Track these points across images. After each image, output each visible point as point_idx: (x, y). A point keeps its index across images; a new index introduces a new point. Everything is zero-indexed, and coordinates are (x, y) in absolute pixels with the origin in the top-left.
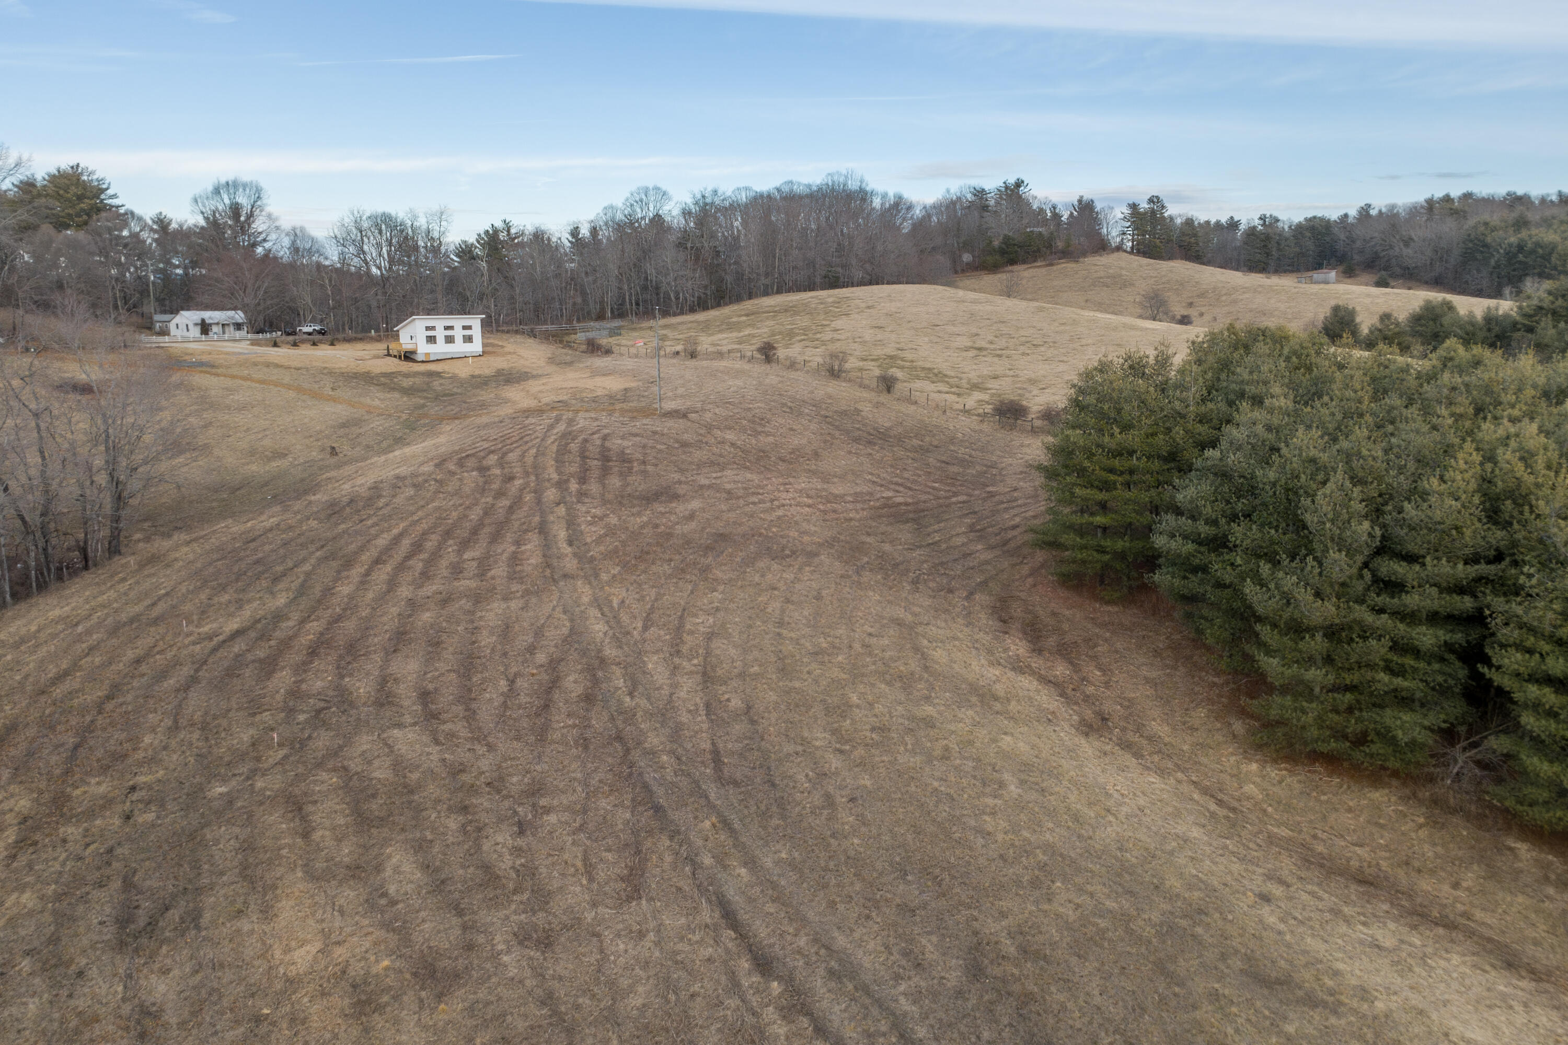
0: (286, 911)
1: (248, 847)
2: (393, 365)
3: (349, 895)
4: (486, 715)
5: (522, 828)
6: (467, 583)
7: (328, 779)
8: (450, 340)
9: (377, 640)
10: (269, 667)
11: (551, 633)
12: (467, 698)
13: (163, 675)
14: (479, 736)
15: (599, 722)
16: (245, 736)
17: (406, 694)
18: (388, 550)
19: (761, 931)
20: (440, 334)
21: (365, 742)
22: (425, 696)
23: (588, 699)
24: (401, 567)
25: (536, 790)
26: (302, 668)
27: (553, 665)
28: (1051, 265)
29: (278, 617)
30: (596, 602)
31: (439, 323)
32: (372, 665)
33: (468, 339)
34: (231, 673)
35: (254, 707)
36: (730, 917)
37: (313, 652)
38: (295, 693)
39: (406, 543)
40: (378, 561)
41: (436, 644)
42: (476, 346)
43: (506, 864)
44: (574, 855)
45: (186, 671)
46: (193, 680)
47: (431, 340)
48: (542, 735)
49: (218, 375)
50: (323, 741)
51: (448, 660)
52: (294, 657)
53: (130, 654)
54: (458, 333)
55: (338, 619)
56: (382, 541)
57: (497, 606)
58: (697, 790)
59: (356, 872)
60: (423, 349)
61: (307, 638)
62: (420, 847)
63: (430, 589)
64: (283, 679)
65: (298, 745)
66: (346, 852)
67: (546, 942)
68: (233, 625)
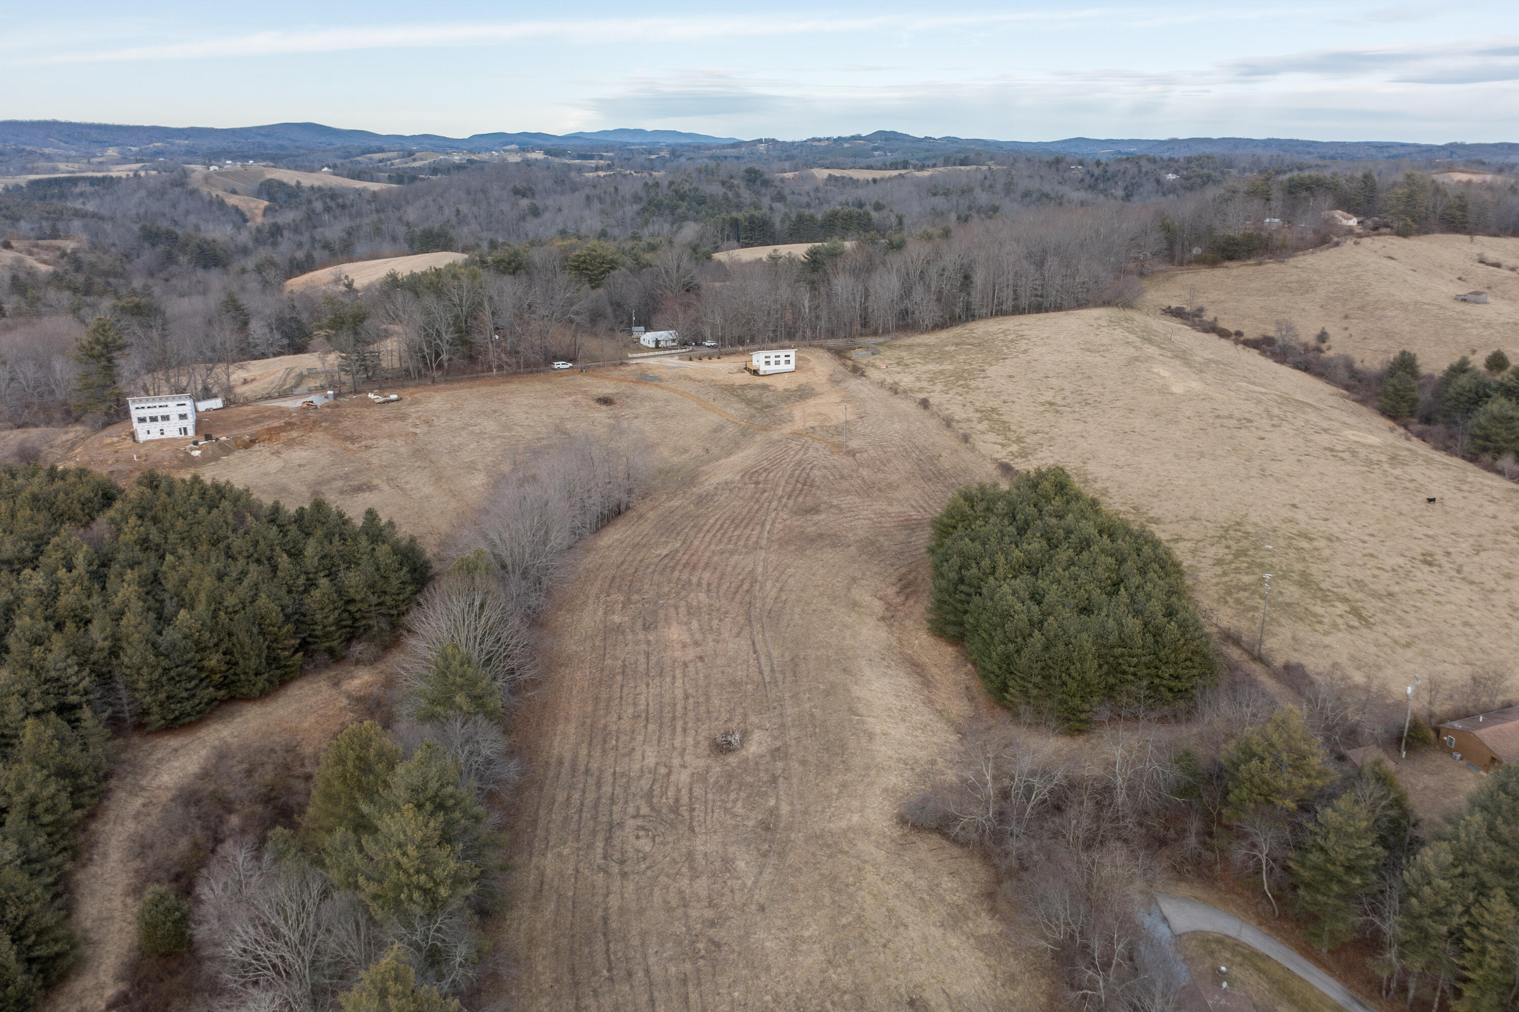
0: (673, 629)
1: (666, 615)
2: (746, 378)
3: (684, 628)
4: (722, 592)
5: (721, 620)
6: (731, 546)
7: (683, 603)
8: (777, 363)
9: (701, 565)
10: (673, 569)
11: (747, 570)
12: (718, 587)
13: (648, 567)
14: (718, 598)
15: (747, 599)
16: (666, 589)
17: (704, 583)
18: (713, 526)
19: (758, 647)
20: (772, 360)
21: (692, 595)
22: (709, 585)
23: (747, 591)
24: (714, 536)
25: (726, 613)
26: (681, 571)
27: (744, 579)
28: (1260, 264)
29: (677, 551)
30: (764, 560)
31: (772, 354)
32: (698, 573)
33: (788, 362)
34: (664, 569)
35: (669, 582)
36: (754, 644)
37: (684, 567)
38: (679, 579)
39: (719, 523)
40: (708, 531)
41: (715, 569)
42: (792, 366)
43: (715, 627)
44: (728, 627)
45: (653, 567)
46: (655, 571)
47: (768, 363)
48: (733, 599)
49: (662, 388)
50: (683, 593)
51: (718, 574)
52: (680, 567)
53: (639, 558)
54: (782, 359)
55: (693, 555)
56: (712, 521)
57: (736, 557)
58: (761, 619)
59: (686, 623)
60: (763, 368)
61: (683, 561)
62: (699, 621)
63: (720, 547)
64: (676, 574)
65: (678, 593)
66: (685, 620)
67: (718, 642)
68: (665, 553)
